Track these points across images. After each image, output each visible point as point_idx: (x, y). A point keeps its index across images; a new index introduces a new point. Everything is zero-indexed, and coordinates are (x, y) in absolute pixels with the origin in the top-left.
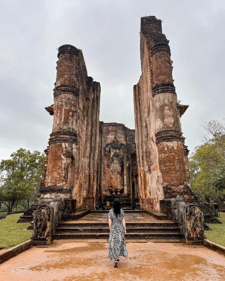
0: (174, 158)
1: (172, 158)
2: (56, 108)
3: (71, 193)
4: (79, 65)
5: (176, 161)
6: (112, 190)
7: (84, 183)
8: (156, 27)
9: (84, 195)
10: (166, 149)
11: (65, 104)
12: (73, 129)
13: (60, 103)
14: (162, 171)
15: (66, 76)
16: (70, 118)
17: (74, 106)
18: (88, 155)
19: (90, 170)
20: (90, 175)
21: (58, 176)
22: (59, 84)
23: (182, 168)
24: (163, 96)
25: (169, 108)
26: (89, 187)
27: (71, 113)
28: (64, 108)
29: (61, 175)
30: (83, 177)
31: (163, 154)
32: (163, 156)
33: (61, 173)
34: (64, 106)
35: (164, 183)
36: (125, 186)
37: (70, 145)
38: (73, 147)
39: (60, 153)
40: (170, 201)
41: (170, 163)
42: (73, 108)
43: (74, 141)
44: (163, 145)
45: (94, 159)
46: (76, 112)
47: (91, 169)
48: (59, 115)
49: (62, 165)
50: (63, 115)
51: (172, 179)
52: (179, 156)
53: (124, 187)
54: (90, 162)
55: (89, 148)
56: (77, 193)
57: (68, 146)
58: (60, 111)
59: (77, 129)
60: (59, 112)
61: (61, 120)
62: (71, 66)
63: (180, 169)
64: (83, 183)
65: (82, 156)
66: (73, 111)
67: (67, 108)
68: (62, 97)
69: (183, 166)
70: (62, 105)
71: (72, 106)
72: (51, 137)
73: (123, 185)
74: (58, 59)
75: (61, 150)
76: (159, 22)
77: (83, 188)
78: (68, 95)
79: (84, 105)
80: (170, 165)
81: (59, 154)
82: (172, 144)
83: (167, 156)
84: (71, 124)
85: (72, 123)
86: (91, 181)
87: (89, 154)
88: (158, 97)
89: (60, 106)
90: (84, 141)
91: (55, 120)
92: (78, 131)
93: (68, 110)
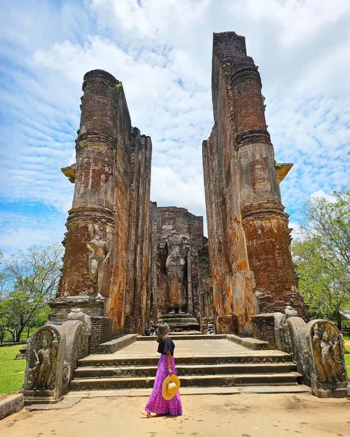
0: (275, 246)
1: (270, 246)
2: (80, 168)
3: (103, 307)
4: (117, 102)
5: (277, 251)
6: (171, 306)
7: (127, 293)
8: (237, 47)
9: (127, 311)
10: (260, 232)
11: (94, 161)
12: (107, 202)
13: (86, 160)
14: (253, 268)
15: (95, 118)
16: (102, 184)
17: (108, 166)
18: (132, 248)
19: (135, 272)
20: (135, 280)
21: (81, 279)
22: (84, 131)
23: (286, 263)
24: (252, 148)
25: (261, 166)
26: (134, 299)
27: (103, 177)
28: (93, 167)
29: (86, 276)
30: (125, 282)
31: (255, 240)
32: (255, 243)
33: (86, 274)
34: (92, 165)
35: (258, 288)
36: (189, 300)
37: (101, 228)
38: (107, 230)
39: (85, 240)
40: (273, 317)
41: (266, 255)
42: (107, 169)
43: (107, 221)
44: (255, 226)
45: (141, 253)
46: (112, 174)
47: (138, 270)
48: (83, 178)
49: (87, 260)
50: (91, 179)
51: (272, 281)
52: (281, 242)
53: (187, 301)
54: (135, 260)
55: (133, 238)
56: (114, 308)
57: (98, 229)
58: (85, 172)
59: (113, 202)
60: (84, 174)
61: (86, 187)
62: (104, 103)
63: (284, 265)
64: (124, 292)
65: (122, 249)
66: (106, 174)
67: (97, 168)
68: (89, 151)
69: (289, 259)
70: (89, 164)
71: (106, 165)
72: (70, 214)
73: (187, 298)
74: (83, 93)
75: (86, 236)
76: (242, 40)
77: (125, 301)
78: (99, 147)
79: (126, 168)
80: (267, 258)
81: (83, 242)
82: (270, 224)
83: (262, 243)
84: (103, 193)
85: (106, 192)
86: (137, 289)
87: (134, 247)
88: (244, 151)
89: (86, 165)
90: (127, 225)
91: (77, 188)
92: (116, 206)
93: (98, 171)
